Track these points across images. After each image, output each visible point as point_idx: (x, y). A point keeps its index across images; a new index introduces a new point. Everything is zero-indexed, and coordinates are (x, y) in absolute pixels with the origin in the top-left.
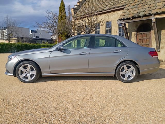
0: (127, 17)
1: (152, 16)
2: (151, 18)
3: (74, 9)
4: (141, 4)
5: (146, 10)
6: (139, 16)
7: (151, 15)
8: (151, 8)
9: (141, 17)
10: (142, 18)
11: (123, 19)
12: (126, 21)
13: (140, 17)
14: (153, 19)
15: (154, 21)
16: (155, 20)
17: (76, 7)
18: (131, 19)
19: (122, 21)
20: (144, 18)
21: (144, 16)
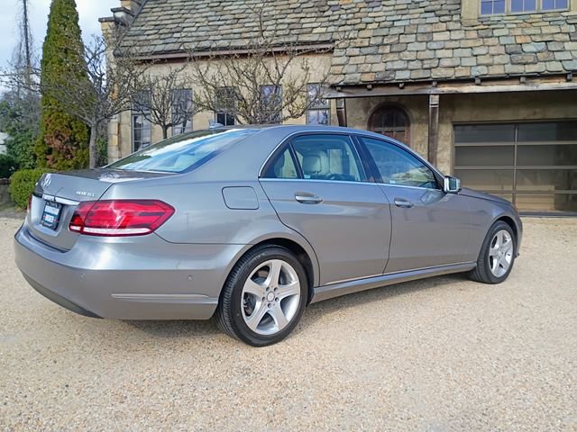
0: (356, 81)
1: (430, 86)
2: (427, 92)
3: (116, 21)
4: (387, 45)
5: (410, 67)
6: (394, 81)
7: (430, 83)
8: (425, 62)
9: (401, 85)
10: (402, 88)
11: (342, 83)
12: (350, 91)
13: (396, 85)
14: (434, 94)
15: (434, 100)
16: (437, 97)
17: (119, 15)
18: (370, 87)
19: (339, 91)
20: (409, 91)
21: (407, 84)
